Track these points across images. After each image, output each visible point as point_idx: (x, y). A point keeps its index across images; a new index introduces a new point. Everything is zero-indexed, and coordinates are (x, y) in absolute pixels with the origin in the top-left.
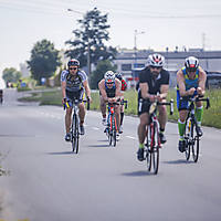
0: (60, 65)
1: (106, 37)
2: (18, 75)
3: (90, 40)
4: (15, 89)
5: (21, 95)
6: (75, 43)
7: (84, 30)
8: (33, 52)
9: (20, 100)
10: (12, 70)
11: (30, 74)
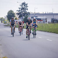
0: (15, 17)
1: (27, 9)
2: (4, 19)
3: (23, 10)
4: (3, 23)
5: (5, 24)
6: (19, 11)
7: (21, 7)
8: (8, 13)
9: (4, 26)
10: (2, 18)
11: (7, 19)
